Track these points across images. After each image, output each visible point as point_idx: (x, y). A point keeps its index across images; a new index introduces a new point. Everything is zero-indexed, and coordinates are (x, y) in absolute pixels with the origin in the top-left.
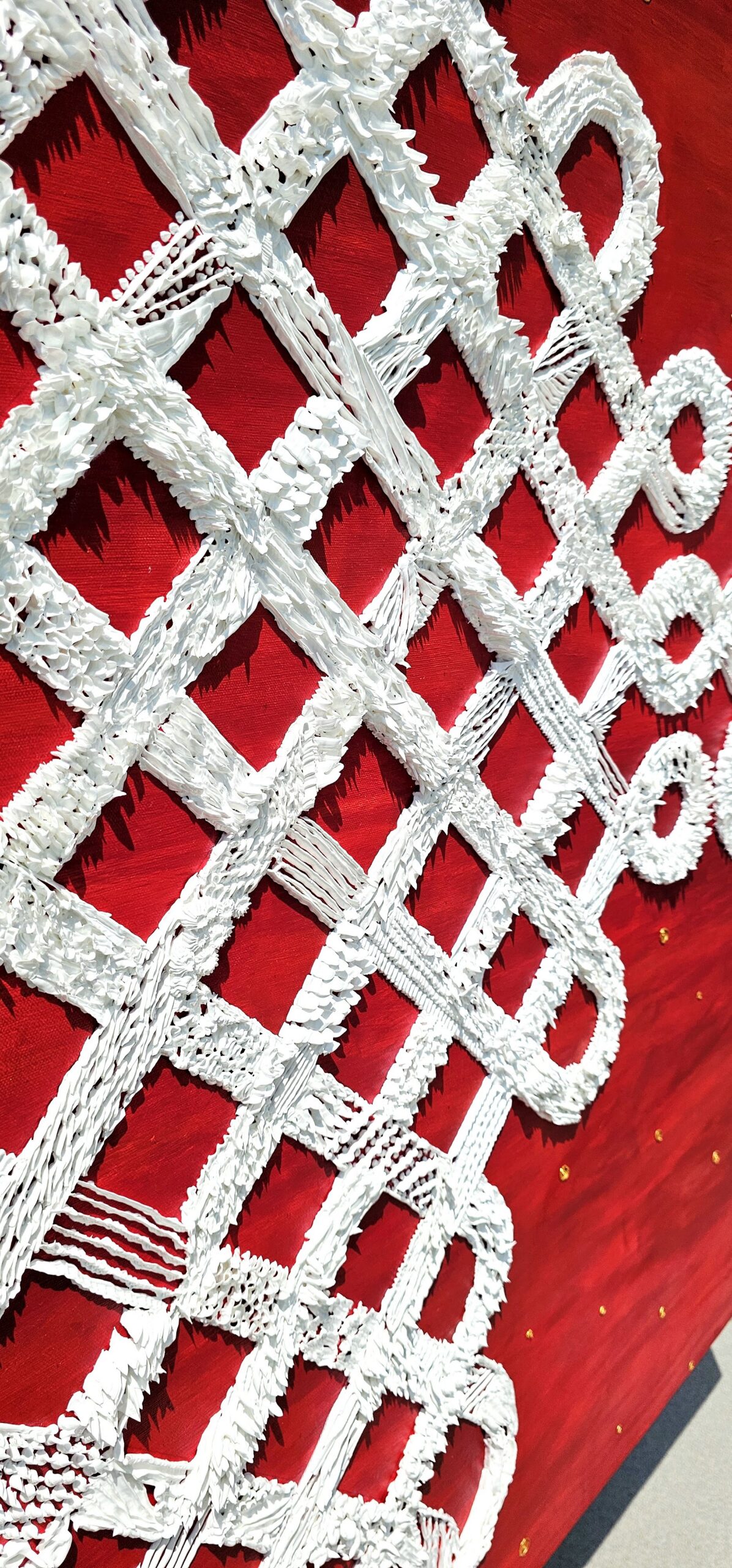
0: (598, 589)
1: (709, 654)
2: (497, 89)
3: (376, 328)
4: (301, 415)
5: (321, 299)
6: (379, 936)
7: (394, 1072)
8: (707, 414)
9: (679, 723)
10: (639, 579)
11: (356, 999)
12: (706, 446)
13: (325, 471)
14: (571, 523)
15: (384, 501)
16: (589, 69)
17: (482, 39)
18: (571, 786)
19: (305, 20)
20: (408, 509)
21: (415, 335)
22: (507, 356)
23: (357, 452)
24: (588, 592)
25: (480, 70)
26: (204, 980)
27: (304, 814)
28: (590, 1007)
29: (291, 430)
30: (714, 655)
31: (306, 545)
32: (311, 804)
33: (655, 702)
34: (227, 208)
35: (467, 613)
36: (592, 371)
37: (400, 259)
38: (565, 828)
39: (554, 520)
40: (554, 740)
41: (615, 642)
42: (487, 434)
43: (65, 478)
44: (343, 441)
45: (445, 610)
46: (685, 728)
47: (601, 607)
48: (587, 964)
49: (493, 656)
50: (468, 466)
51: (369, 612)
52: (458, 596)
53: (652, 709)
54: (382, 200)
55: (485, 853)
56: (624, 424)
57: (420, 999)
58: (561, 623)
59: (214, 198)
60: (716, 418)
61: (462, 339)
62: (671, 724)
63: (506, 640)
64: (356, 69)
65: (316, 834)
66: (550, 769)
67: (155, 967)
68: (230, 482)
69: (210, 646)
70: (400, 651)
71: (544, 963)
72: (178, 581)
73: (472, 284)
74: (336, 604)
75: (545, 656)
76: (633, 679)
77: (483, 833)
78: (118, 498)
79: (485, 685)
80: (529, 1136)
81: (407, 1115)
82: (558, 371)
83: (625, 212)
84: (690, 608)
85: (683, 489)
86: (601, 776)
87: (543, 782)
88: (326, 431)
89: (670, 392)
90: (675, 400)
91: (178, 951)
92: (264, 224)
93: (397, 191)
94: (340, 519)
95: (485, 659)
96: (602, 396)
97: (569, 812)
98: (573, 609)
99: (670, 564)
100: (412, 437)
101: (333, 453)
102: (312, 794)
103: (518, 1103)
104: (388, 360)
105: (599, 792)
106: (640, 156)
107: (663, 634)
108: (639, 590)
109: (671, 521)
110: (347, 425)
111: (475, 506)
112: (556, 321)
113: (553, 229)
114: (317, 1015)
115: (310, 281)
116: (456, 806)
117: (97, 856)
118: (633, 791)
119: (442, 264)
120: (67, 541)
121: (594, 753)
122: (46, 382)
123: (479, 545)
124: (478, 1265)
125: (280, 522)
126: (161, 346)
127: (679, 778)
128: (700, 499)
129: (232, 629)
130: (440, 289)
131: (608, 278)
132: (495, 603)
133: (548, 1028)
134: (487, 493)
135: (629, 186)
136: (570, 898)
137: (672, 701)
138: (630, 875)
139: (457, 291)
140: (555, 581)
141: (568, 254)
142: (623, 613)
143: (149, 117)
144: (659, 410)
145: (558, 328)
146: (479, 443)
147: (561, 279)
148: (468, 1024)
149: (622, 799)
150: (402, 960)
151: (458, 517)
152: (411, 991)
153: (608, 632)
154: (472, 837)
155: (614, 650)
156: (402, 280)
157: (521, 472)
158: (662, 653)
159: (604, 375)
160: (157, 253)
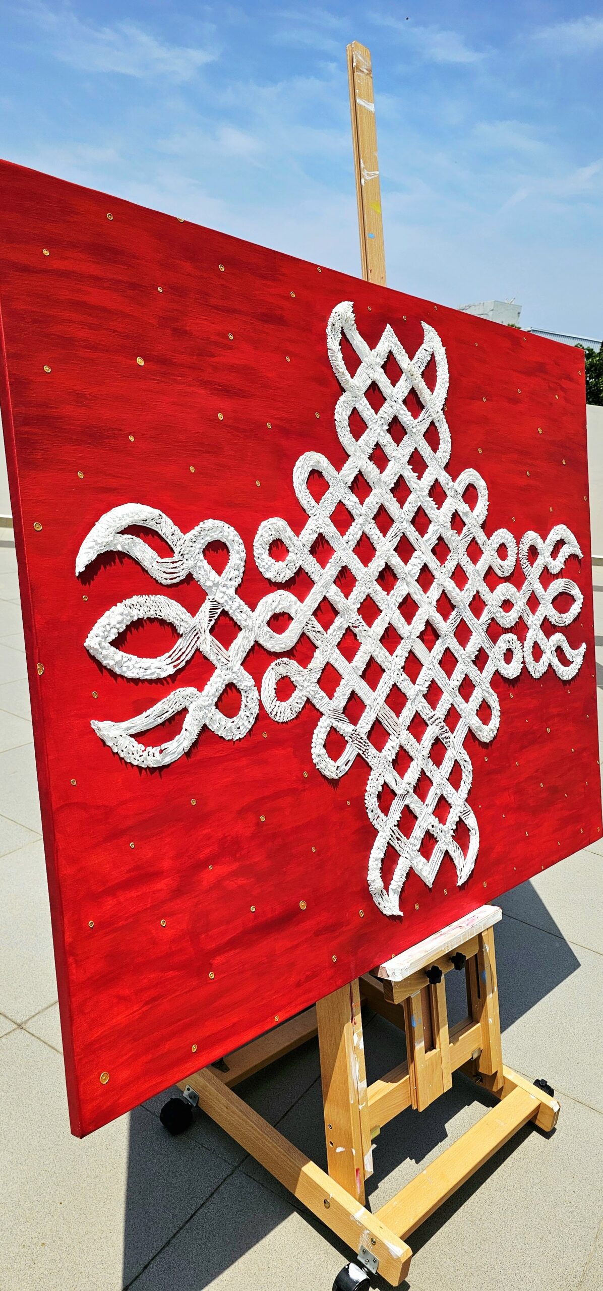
0: (480, 591)
1: (516, 611)
2: (448, 484)
3: (427, 536)
4: (414, 555)
5: (417, 533)
6: (433, 670)
7: (438, 706)
8: (507, 546)
9: (509, 631)
10: (492, 589)
11: (430, 683)
12: (509, 554)
13: (419, 565)
14: (471, 575)
15: (429, 571)
16: (468, 473)
17: (445, 476)
18: (477, 642)
19: (413, 484)
20: (434, 573)
21: (434, 537)
22: (453, 538)
23: (424, 561)
24: (478, 592)
25: (444, 482)
26: (402, 668)
27: (417, 637)
28: (489, 710)
29: (412, 558)
30: (518, 611)
31: (416, 580)
32: (419, 635)
33: (500, 623)
34: (402, 520)
35: (448, 595)
36: (474, 538)
37: (430, 522)
38: (477, 653)
39: (467, 574)
40: (472, 630)
41: (487, 605)
42: (450, 555)
43: (381, 569)
44: (422, 559)
45: (443, 595)
46: (511, 632)
47: (482, 596)
48: (487, 695)
49: (455, 606)
50: (446, 562)
51: (428, 594)
52: (446, 591)
53: (500, 625)
54: (426, 512)
55: (456, 656)
56: (484, 550)
57: (443, 689)
58: (471, 599)
59: (400, 518)
60: (510, 546)
61: (443, 536)
62: (507, 631)
63: (458, 602)
64: (421, 490)
65: (419, 640)
66: (471, 637)
67: (393, 663)
68: (403, 568)
69: (400, 600)
70: (435, 603)
71: (474, 691)
72: (395, 587)
73: (445, 525)
74: (422, 592)
75: (468, 607)
76: (493, 616)
77: (456, 650)
78: (386, 572)
79: (454, 613)
80: (474, 742)
81: (443, 717)
82: (466, 539)
83: (479, 500)
84: (509, 597)
85: (502, 565)
86: (486, 641)
87: (470, 640)
88: (418, 558)
89: (495, 541)
90: (497, 543)
91: (397, 660)
92: (407, 521)
93: (429, 509)
94: (422, 575)
95: (453, 607)
96: (477, 543)
97: (478, 649)
98: (474, 596)
99: (501, 585)
100: (435, 557)
101: (420, 562)
102: (419, 632)
103: (470, 730)
104: (430, 542)
105: (486, 646)
106: (482, 488)
107: (500, 604)
108: (492, 592)
109: (500, 574)
110: (422, 556)
111: (449, 571)
112: (464, 528)
113: (462, 509)
114: (422, 683)
115: (415, 529)
116: (449, 642)
117: (384, 639)
118: (496, 648)
119: (439, 521)
120: (380, 580)
121: (483, 634)
122: (377, 553)
123: (450, 580)
124: (463, 774)
125: (412, 577)
126: (393, 545)
127: (511, 647)
128: (508, 567)
129: (404, 596)
130: (439, 527)
131: (476, 517)
132: (455, 593)
133: (477, 710)
134: (451, 568)
135: (479, 495)
136: (480, 674)
137: (505, 623)
138: (497, 672)
139: (442, 526)
140: (469, 589)
141: (466, 514)
142: (488, 598)
143: (392, 509)
144: (493, 545)
145: (465, 530)
146: (448, 557)
147: (465, 519)
148: (455, 699)
149: (493, 650)
150: (439, 677)
151: (445, 574)
152: (441, 687)
153: (485, 602)
154: (453, 650)
155: (487, 607)
156: (431, 526)
157: (459, 563)
158: (501, 609)
159: (477, 539)
160: (391, 530)
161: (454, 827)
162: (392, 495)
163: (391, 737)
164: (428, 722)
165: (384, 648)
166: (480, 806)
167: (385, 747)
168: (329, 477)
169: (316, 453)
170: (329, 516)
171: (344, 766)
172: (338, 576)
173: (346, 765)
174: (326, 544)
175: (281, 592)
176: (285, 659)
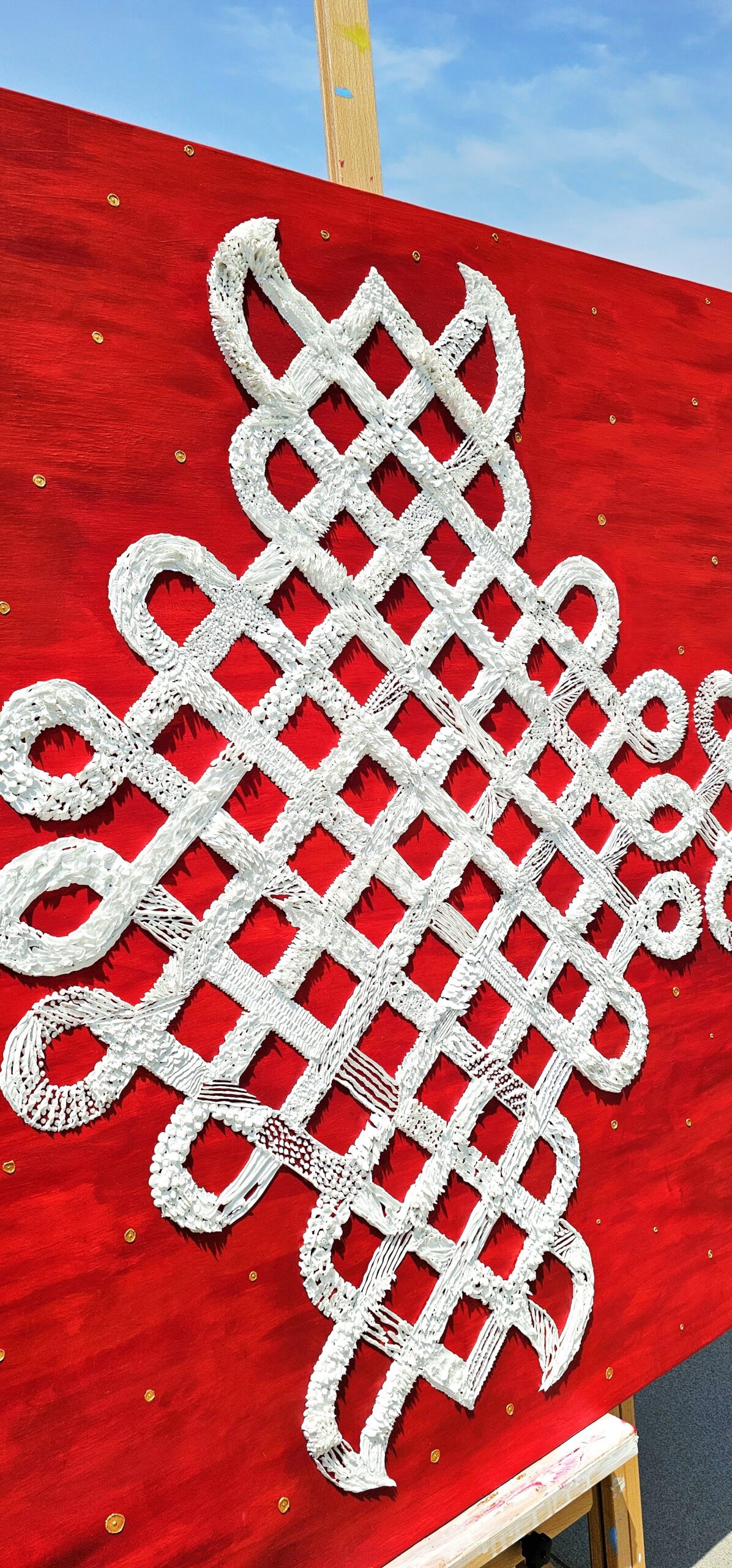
0: (601, 796)
1: (686, 827)
2: (522, 589)
3: (470, 696)
4: (438, 735)
5: (445, 691)
6: (486, 963)
7: (498, 1035)
8: (666, 701)
9: (671, 866)
10: (630, 790)
11: (475, 992)
12: (669, 717)
13: (448, 756)
14: (580, 765)
15: (478, 764)
16: (571, 566)
17: (513, 573)
18: (594, 896)
19: (434, 592)
20: (488, 767)
21: (488, 696)
22: (534, 696)
23: (463, 747)
24: (595, 797)
25: (513, 585)
26: (403, 969)
27: (445, 901)
28: (622, 1026)
29: (434, 742)
30: (690, 827)
31: (442, 786)
32: (447, 896)
33: (650, 853)
34: (406, 667)
35: (524, 810)
36: (587, 692)
37: (480, 666)
38: (592, 919)
39: (571, 764)
40: (582, 872)
41: (618, 821)
42: (528, 730)
43: (349, 770)
44: (456, 743)
45: (512, 809)
46: (677, 869)
47: (606, 805)
48: (617, 998)
49: (541, 830)
50: (519, 745)
51: (472, 812)
52: (517, 802)
53: (649, 858)
54: (470, 647)
55: (544, 929)
56: (610, 714)
57: (511, 1000)
58: (580, 813)
59: (401, 664)
60: (672, 703)
61: (511, 692)
62: (664, 866)
63: (544, 822)
64: (456, 603)
65: (450, 910)
66: (581, 887)
67: (382, 960)
68: (409, 765)
69: (403, 828)
70: (489, 828)
71: (587, 994)
72: (389, 804)
73: (514, 670)
74: (456, 808)
75: (572, 829)
76: (631, 841)
77: (542, 918)
78: (367, 775)
79: (537, 844)
80: (587, 1094)
81: (507, 1058)
82: (566, 696)
83: (599, 618)
84: (670, 802)
85: (653, 741)
86: (615, 892)
87: (578, 894)
88: (449, 740)
89: (638, 694)
90: (641, 699)
91: (392, 954)
92: (420, 668)
93: (476, 641)
94: (457, 774)
95: (536, 831)
96: (594, 702)
97: (595, 910)
98: (588, 806)
99: (651, 780)
100: (489, 736)
101: (452, 748)
102: (448, 892)
103: (576, 1072)
104: (476, 708)
105: (614, 902)
106: (604, 594)
107: (649, 816)
108: (631, 795)
109: (647, 757)
110: (458, 737)
111: (524, 763)
112: (563, 674)
113: (557, 636)
114: (454, 995)
115: (439, 683)
116: (525, 903)
117: (360, 912)
118: (641, 903)
119: (499, 665)
120: (350, 792)
121: (610, 879)
122: (343, 738)
123: (527, 779)
124: (558, 1162)
125: (431, 779)
126: (381, 720)
127: (674, 897)
128: (666, 744)
129: (411, 821)
130: (499, 675)
131: (591, 650)
132: (536, 805)
133: (593, 1032)
134: (530, 756)
135: (600, 606)
136: (602, 959)
137: (662, 853)
138: (642, 951)
139: (507, 674)
140: (573, 792)
141: (567, 646)
142: (620, 807)
143: (377, 644)
144: (631, 704)
145: (564, 677)
146: (525, 734)
147: (564, 657)
148: (539, 1017)
149: (633, 907)
150: (498, 977)
151: (515, 767)
152: (506, 995)
153: (612, 816)
154: (535, 919)
155: (617, 826)
156: (481, 674)
157: (549, 744)
158: (650, 827)
159: (593, 693)
160: (381, 687)
161: (532, 1276)
162: (381, 618)
163: (373, 1118)
164: (470, 1074)
165: (356, 932)
166: (598, 1221)
167: (357, 1141)
168: (211, 587)
169: (172, 537)
170: (212, 668)
171: (242, 1201)
172: (235, 793)
173: (246, 1198)
174: (203, 728)
175: (71, 841)
176: (74, 990)
